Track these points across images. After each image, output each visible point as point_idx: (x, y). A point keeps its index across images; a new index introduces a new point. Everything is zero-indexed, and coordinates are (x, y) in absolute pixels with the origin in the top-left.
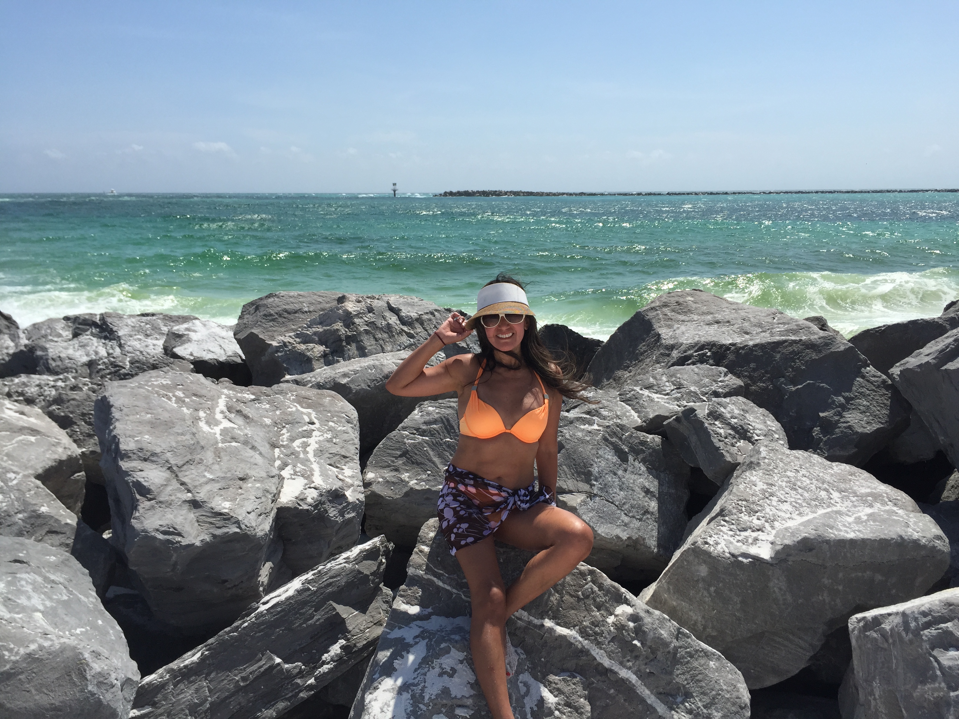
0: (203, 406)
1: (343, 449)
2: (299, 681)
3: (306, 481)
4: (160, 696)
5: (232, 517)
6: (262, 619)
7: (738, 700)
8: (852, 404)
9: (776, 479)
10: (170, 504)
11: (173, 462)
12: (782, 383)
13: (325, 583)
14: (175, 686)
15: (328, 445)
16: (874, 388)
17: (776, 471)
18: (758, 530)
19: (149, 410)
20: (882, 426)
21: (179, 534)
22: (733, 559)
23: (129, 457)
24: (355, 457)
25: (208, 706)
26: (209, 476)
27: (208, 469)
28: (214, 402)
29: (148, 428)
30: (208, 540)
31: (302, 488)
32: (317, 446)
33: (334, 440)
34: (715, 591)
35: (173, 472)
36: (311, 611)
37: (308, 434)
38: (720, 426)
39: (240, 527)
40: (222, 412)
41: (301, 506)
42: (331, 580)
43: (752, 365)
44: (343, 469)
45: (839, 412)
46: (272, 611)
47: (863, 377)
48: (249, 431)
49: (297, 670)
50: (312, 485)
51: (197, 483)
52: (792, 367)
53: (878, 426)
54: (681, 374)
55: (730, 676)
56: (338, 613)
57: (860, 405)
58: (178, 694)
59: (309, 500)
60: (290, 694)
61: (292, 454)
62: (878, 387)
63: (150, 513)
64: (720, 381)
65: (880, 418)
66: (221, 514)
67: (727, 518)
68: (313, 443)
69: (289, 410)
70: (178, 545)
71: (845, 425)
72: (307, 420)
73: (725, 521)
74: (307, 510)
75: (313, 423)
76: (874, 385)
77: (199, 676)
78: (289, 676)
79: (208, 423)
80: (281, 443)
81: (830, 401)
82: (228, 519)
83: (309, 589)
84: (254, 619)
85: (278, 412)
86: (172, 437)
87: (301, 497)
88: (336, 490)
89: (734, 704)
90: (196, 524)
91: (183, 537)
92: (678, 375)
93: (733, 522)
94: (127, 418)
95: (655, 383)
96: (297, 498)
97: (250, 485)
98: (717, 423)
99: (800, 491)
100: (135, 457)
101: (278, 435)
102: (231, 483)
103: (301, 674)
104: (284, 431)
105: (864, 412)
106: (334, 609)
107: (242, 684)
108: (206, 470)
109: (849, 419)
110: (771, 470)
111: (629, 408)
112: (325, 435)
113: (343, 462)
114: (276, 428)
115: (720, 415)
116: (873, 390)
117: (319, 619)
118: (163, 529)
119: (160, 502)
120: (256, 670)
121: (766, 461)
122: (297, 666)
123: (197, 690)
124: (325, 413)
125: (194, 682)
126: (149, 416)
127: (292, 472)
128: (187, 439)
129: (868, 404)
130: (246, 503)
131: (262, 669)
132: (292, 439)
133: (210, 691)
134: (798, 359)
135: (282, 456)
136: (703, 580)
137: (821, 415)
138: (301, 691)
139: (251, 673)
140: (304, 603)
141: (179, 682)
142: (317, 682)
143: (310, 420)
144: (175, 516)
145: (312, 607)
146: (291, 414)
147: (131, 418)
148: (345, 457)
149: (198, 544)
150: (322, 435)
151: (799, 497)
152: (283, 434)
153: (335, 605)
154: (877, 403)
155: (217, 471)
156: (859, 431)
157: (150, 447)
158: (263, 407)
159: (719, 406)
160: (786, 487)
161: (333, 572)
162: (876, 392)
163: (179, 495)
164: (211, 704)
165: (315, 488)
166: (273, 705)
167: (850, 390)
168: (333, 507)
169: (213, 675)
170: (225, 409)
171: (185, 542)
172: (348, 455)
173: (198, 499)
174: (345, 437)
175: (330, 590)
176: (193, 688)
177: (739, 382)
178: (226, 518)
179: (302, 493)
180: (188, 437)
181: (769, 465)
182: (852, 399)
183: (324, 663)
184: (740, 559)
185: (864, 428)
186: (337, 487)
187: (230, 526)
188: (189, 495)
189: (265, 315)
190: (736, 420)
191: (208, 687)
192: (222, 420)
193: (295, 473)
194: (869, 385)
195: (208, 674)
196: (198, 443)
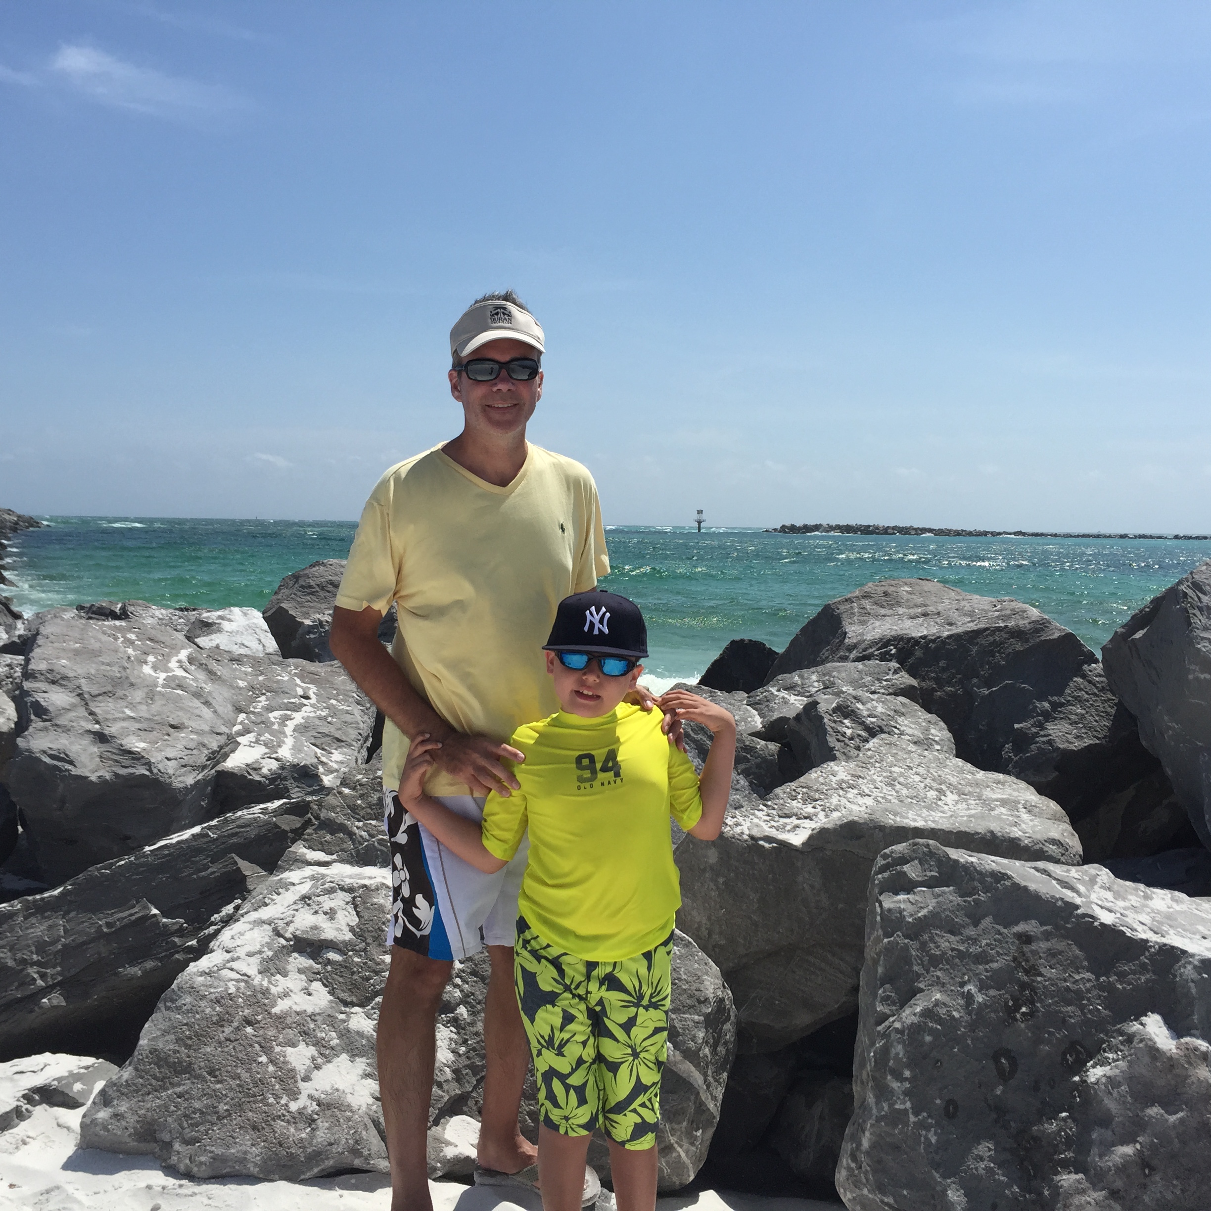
0: (157, 651)
1: (340, 732)
2: (176, 940)
3: (267, 751)
4: (5, 926)
5: (143, 757)
6: (142, 860)
7: (696, 993)
8: (1060, 712)
9: (873, 772)
10: (69, 730)
11: (85, 688)
12: (974, 685)
13: (230, 832)
14: (26, 918)
15: (317, 722)
16: (1096, 691)
17: (877, 765)
18: (806, 818)
19: (80, 640)
20: (1098, 742)
21: (71, 763)
22: (750, 842)
23: (36, 677)
24: (354, 743)
25: (60, 947)
26: (128, 712)
27: (131, 706)
28: (174, 651)
29: (71, 655)
30: (108, 778)
31: (259, 756)
32: (302, 721)
33: (330, 719)
34: (725, 883)
35: (83, 699)
36: (205, 861)
37: (297, 708)
38: (849, 725)
39: (150, 770)
40: (179, 661)
41: (250, 775)
42: (238, 830)
43: (942, 663)
44: (332, 753)
45: (1039, 721)
46: (157, 853)
47: (1084, 676)
48: (208, 687)
49: (176, 927)
50: (274, 756)
51: (110, 716)
52: (989, 663)
53: (1091, 742)
54: (839, 672)
55: (697, 966)
56: (239, 869)
57: (1071, 713)
58: (27, 928)
59: (265, 771)
60: (164, 954)
61: (263, 722)
62: (1102, 690)
63: (42, 734)
64: (886, 680)
65: (1096, 731)
66: (130, 752)
67: (769, 803)
68: (298, 718)
69: (279, 678)
70: (67, 774)
71: (1045, 739)
72: (300, 692)
73: (765, 805)
74: (260, 782)
75: (307, 698)
76: (1097, 688)
77: (56, 912)
78: (166, 932)
79: (155, 668)
80: (252, 709)
81: (1031, 707)
82: (138, 759)
83: (207, 835)
84: (132, 859)
85: (261, 678)
86: (94, 665)
87: (254, 766)
88: (305, 766)
89: (691, 997)
90: (98, 759)
91: (75, 766)
92: (834, 673)
93: (776, 807)
94: (50, 644)
95: (800, 683)
96: (247, 765)
97: (183, 735)
98: (846, 721)
99: (898, 787)
100: (42, 678)
101: (253, 700)
102: (157, 726)
103: (180, 932)
104: (263, 698)
105: (1076, 723)
106: (236, 863)
107: (105, 930)
108: (127, 707)
109: (1051, 732)
110: (870, 763)
111: (755, 713)
112: (318, 713)
113: (335, 746)
114: (251, 693)
115: (852, 711)
116: (1095, 694)
117: (215, 872)
118: (53, 752)
119: (57, 725)
120: (126, 917)
121: (869, 753)
122: (177, 922)
123: (50, 927)
124: (330, 690)
125: (49, 918)
126: (78, 645)
127: (254, 740)
128: (116, 671)
129: (1084, 712)
130: (168, 749)
131: (133, 918)
132: (269, 709)
133: (66, 931)
134: (999, 652)
135: (246, 721)
136: (712, 868)
137: (1016, 726)
138: (178, 952)
139: (118, 920)
140: (198, 851)
141: (31, 915)
142: (199, 945)
143: (305, 693)
144: (71, 743)
145: (208, 856)
146: (278, 682)
147: (56, 645)
148: (339, 740)
149: (93, 778)
150: (315, 712)
151: (894, 793)
152: (260, 702)
153: (237, 859)
154: (1097, 710)
155: (143, 711)
156: (1061, 746)
157: (63, 670)
158: (243, 669)
159: (854, 701)
160: (881, 782)
161: (242, 821)
162: (1097, 696)
163: (83, 723)
164: (64, 945)
165: (277, 759)
166: (140, 964)
167: (1061, 693)
168: (298, 787)
169: (72, 914)
170: (185, 659)
171: (75, 771)
172: (344, 738)
173: (106, 732)
174: (348, 718)
175: (234, 840)
176: (46, 924)
177: (914, 682)
178: (136, 757)
179: (257, 762)
180: (116, 668)
181: (871, 758)
182: (1062, 705)
183: (213, 924)
184: (761, 843)
185: (1071, 743)
186: (308, 763)
187: (139, 767)
188: (97, 726)
189: (302, 587)
190: (874, 720)
191: (64, 926)
192: (176, 669)
193: (257, 742)
194: (1089, 687)
195: (67, 913)
196: (127, 678)
